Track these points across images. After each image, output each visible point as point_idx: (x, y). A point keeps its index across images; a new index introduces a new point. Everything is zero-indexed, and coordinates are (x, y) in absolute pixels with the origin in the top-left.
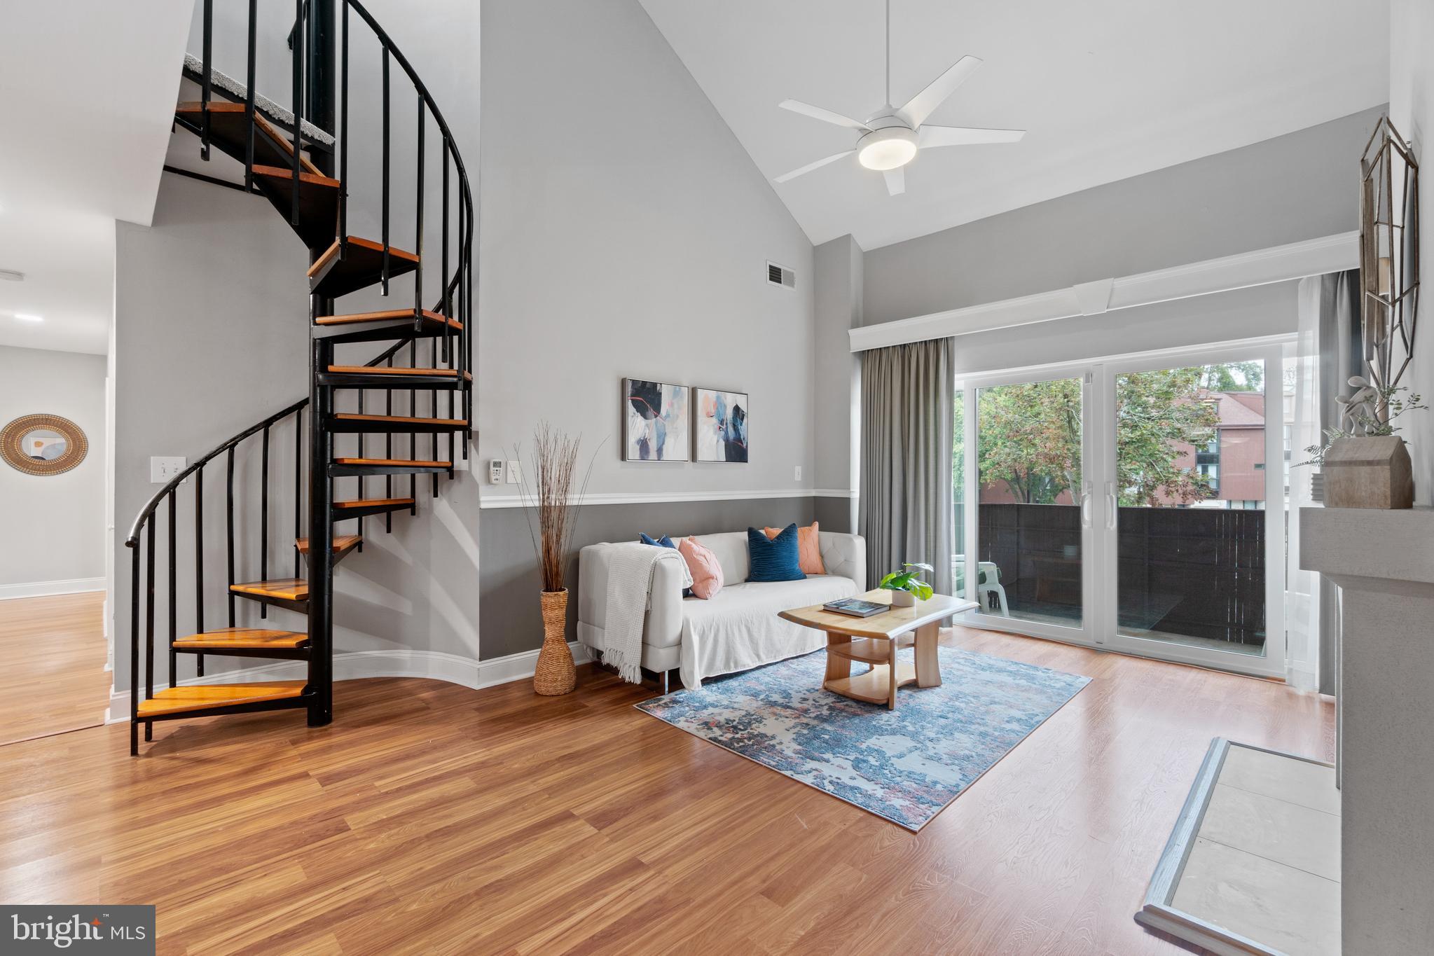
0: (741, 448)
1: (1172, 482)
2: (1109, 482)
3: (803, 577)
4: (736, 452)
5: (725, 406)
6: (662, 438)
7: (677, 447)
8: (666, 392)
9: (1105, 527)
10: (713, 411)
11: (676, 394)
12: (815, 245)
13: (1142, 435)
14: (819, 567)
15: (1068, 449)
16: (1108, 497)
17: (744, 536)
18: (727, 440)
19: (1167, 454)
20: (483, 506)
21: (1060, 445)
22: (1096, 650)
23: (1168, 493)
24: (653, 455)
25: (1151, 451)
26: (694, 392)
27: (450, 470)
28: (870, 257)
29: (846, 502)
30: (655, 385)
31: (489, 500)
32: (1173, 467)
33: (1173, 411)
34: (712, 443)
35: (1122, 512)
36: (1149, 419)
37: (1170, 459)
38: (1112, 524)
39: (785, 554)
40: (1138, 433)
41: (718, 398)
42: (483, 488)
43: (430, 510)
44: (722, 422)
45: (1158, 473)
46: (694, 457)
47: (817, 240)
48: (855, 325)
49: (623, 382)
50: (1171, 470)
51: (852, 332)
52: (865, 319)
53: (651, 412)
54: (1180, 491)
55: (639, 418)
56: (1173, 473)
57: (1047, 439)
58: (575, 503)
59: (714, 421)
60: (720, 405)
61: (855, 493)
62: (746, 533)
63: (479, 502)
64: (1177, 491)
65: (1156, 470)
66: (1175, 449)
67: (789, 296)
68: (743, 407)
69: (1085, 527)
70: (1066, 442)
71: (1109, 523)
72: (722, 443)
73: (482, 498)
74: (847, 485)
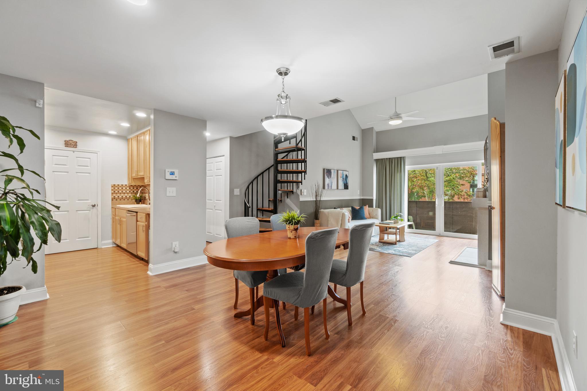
0: (347, 185)
1: (460, 194)
2: (442, 194)
3: (366, 219)
4: (346, 187)
5: (344, 175)
6: (332, 183)
7: (334, 186)
8: (332, 171)
9: (441, 205)
10: (341, 176)
11: (334, 172)
12: (362, 129)
13: (450, 178)
14: (369, 217)
15: (426, 183)
16: (442, 198)
17: (350, 208)
18: (344, 184)
19: (459, 185)
20: (300, 200)
21: (423, 182)
22: (439, 236)
23: (459, 198)
24: (330, 188)
25: (453, 184)
26: (337, 171)
27: (292, 192)
28: (378, 133)
29: (372, 200)
30: (330, 170)
31: (302, 199)
32: (460, 189)
33: (460, 170)
34: (341, 185)
35: (445, 202)
36: (452, 173)
37: (459, 187)
38: (443, 205)
39: (362, 213)
40: (449, 178)
41: (342, 172)
42: (300, 196)
43: (285, 201)
44: (343, 179)
45: (455, 192)
46: (337, 188)
47: (363, 128)
48: (374, 152)
49: (324, 170)
50: (460, 190)
51: (374, 154)
52: (377, 151)
53: (330, 177)
54: (463, 198)
55: (328, 178)
56: (460, 191)
57: (418, 180)
58: (323, 199)
59: (342, 178)
60: (343, 174)
61: (375, 198)
62: (351, 208)
63: (299, 199)
64: (462, 197)
65: (455, 190)
66: (461, 183)
67: (357, 144)
68: (347, 175)
69: (436, 206)
70: (425, 181)
71: (442, 205)
72: (343, 184)
73: (300, 198)
74: (372, 196)
